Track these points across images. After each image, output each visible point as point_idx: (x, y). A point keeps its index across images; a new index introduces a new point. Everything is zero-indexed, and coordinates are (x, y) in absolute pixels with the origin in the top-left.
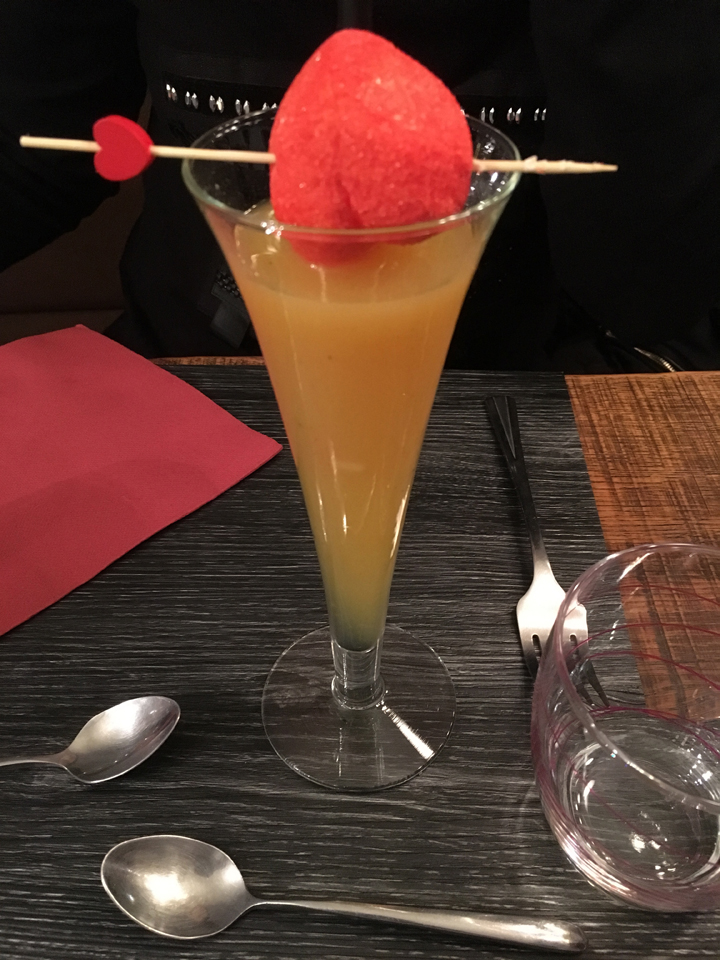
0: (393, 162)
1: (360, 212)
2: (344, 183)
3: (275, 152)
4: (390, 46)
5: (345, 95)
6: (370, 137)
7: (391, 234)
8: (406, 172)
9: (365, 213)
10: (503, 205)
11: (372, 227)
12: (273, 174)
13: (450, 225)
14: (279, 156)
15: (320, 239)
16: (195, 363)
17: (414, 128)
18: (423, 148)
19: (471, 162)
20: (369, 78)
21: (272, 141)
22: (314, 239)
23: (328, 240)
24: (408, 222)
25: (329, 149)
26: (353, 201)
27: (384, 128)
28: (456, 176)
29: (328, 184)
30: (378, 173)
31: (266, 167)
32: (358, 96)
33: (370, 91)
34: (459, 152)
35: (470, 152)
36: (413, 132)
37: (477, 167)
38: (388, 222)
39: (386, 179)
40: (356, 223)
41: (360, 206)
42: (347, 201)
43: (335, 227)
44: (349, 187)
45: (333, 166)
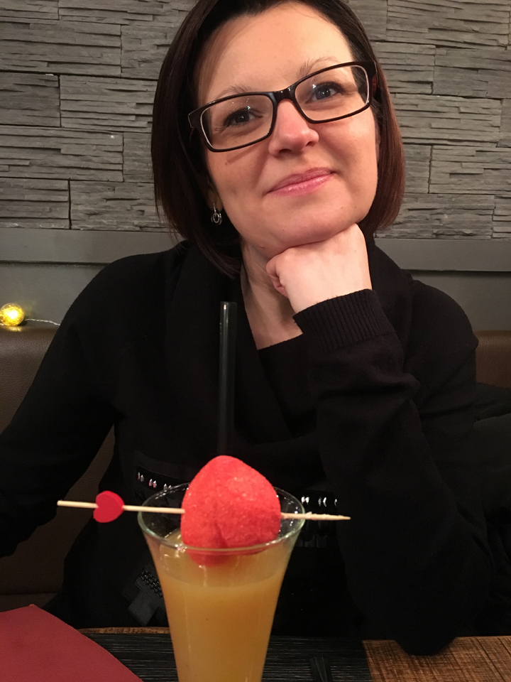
0: (242, 516)
1: (226, 539)
2: (219, 525)
3: (185, 509)
4: (241, 462)
5: (220, 485)
6: (231, 504)
7: (242, 551)
8: (248, 520)
9: (228, 539)
10: (297, 535)
11: (232, 547)
12: (183, 519)
13: (272, 546)
14: (187, 511)
15: (205, 554)
16: (109, 632)
17: (251, 500)
18: (256, 509)
19: (280, 515)
20: (231, 477)
21: (183, 504)
22: (202, 553)
23: (210, 554)
24: (250, 545)
25: (211, 509)
26: (223, 534)
27: (238, 499)
28: (273, 521)
29: (211, 525)
30: (235, 521)
31: (179, 516)
32: (226, 486)
33: (232, 483)
34: (274, 510)
35: (279, 510)
36: (251, 502)
37: (283, 516)
38: (240, 544)
39: (239, 523)
40: (224, 545)
41: (226, 536)
42: (220, 533)
43: (213, 547)
44: (221, 527)
45: (214, 517)
